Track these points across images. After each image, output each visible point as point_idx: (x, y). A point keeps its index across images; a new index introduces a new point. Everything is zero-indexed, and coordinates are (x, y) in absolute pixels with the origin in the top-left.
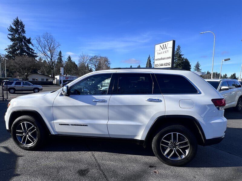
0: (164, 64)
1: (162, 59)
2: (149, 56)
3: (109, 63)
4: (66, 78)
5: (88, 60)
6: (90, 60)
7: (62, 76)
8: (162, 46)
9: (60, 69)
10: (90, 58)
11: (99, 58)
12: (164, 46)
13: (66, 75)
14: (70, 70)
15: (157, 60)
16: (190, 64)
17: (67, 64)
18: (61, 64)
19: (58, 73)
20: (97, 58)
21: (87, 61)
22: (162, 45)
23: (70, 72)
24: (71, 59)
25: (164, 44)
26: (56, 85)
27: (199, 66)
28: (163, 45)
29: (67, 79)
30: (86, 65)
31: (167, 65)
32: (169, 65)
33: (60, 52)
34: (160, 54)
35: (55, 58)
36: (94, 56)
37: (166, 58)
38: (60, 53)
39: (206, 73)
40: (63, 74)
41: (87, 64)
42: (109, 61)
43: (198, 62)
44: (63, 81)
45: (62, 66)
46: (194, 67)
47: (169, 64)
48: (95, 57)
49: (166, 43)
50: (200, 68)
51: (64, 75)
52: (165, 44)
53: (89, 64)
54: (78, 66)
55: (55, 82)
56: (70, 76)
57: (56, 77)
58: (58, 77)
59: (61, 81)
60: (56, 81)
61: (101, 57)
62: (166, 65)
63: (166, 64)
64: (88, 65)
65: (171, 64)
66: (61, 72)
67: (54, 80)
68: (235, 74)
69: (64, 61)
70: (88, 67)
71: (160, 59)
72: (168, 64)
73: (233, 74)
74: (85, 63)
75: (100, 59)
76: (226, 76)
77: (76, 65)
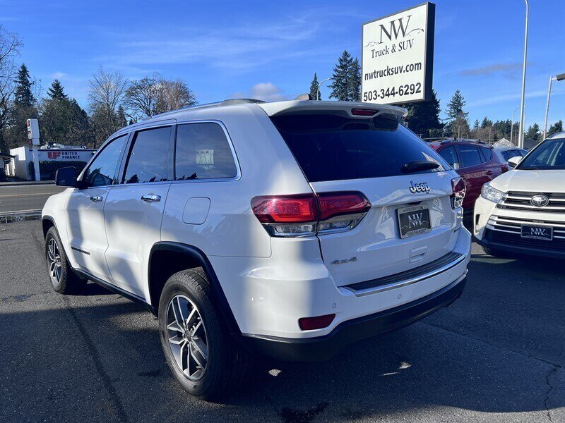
0: (397, 90)
1: (389, 72)
2: (316, 78)
3: (192, 103)
4: (50, 156)
5: (121, 92)
6: (130, 94)
7: (35, 149)
8: (388, 28)
9: (26, 126)
10: (127, 88)
11: (159, 86)
12: (397, 24)
13: (51, 144)
14: (60, 129)
15: (370, 76)
16: (436, 97)
17: (50, 111)
18: (27, 107)
19: (21, 138)
20: (150, 85)
21: (120, 98)
22: (386, 22)
23: (62, 135)
24: (65, 92)
25: (396, 18)
26: (16, 178)
27: (460, 104)
28: (393, 23)
29: (55, 157)
30: (116, 109)
31: (409, 91)
32: (418, 92)
33: (24, 68)
34: (381, 53)
35: (6, 89)
36: (142, 81)
37: (404, 69)
38: (24, 72)
39: (480, 125)
40: (37, 142)
41: (117, 106)
42: (190, 94)
43: (458, 92)
44: (41, 165)
45: (34, 116)
46: (448, 108)
47: (416, 88)
48: (145, 85)
49: (404, 15)
50: (464, 109)
51: (42, 143)
52: (400, 20)
53: (124, 107)
54: (90, 115)
55: (11, 169)
56: (63, 147)
57: (13, 152)
58: (20, 153)
59: (31, 165)
60: (14, 167)
61: (162, 82)
62: (406, 94)
63: (405, 90)
64: (121, 109)
65: (422, 89)
66: (30, 136)
67: (8, 162)
68: (561, 123)
69: (38, 100)
70: (122, 116)
71: (382, 74)
72: (412, 89)
73: (556, 125)
74: (114, 103)
75: (161, 90)
76: (537, 130)
77: (83, 113)
